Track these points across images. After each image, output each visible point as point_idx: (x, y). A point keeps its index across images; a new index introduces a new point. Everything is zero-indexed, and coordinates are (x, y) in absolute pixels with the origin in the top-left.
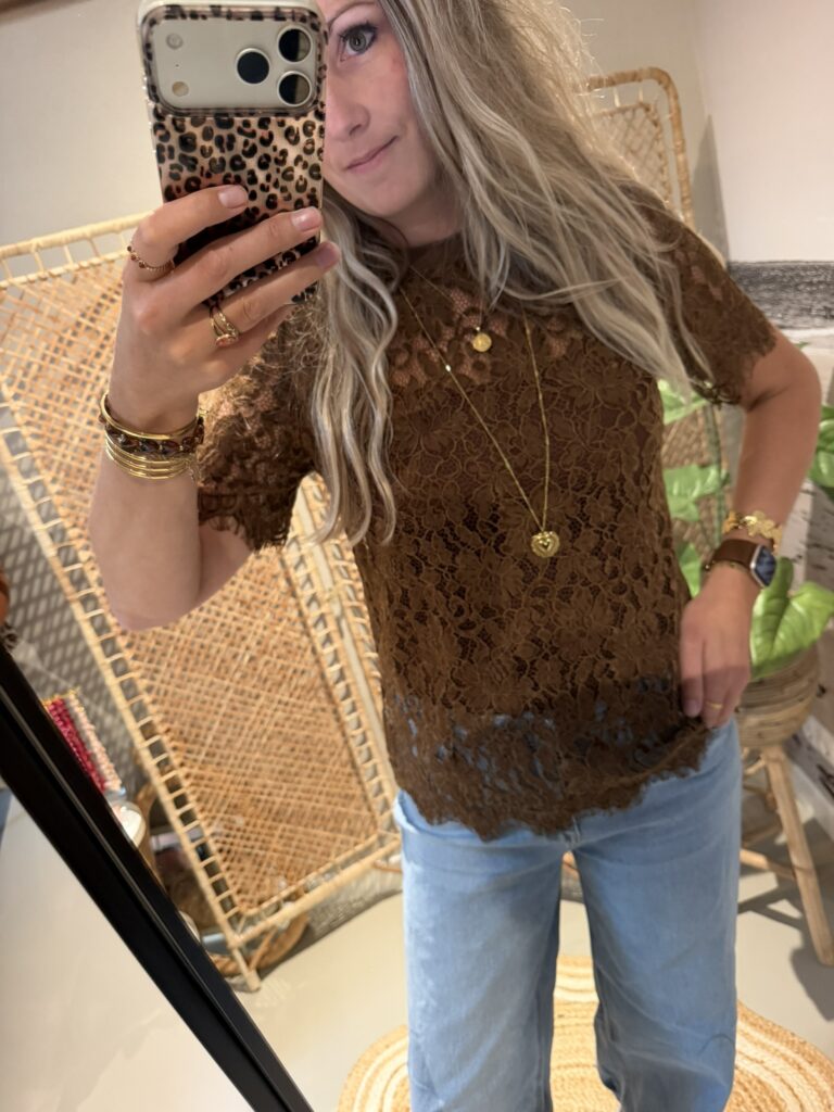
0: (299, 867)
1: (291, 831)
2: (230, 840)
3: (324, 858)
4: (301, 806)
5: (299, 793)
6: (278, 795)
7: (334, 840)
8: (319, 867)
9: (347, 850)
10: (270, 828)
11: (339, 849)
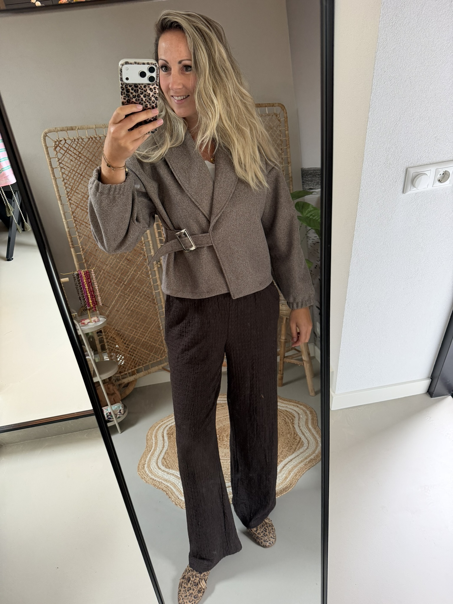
0: (136, 362)
1: (135, 347)
2: (113, 346)
3: (145, 361)
4: (140, 339)
5: (139, 335)
6: (132, 333)
7: (150, 355)
8: (143, 364)
9: (154, 360)
10: (128, 345)
11: (151, 359)
